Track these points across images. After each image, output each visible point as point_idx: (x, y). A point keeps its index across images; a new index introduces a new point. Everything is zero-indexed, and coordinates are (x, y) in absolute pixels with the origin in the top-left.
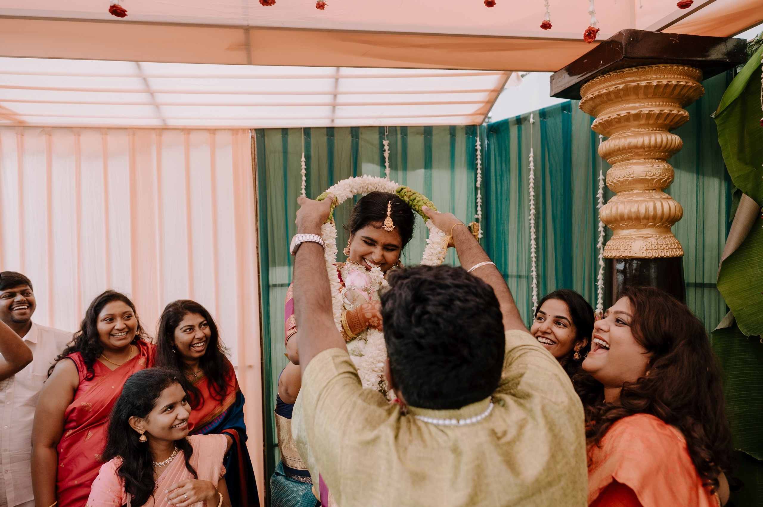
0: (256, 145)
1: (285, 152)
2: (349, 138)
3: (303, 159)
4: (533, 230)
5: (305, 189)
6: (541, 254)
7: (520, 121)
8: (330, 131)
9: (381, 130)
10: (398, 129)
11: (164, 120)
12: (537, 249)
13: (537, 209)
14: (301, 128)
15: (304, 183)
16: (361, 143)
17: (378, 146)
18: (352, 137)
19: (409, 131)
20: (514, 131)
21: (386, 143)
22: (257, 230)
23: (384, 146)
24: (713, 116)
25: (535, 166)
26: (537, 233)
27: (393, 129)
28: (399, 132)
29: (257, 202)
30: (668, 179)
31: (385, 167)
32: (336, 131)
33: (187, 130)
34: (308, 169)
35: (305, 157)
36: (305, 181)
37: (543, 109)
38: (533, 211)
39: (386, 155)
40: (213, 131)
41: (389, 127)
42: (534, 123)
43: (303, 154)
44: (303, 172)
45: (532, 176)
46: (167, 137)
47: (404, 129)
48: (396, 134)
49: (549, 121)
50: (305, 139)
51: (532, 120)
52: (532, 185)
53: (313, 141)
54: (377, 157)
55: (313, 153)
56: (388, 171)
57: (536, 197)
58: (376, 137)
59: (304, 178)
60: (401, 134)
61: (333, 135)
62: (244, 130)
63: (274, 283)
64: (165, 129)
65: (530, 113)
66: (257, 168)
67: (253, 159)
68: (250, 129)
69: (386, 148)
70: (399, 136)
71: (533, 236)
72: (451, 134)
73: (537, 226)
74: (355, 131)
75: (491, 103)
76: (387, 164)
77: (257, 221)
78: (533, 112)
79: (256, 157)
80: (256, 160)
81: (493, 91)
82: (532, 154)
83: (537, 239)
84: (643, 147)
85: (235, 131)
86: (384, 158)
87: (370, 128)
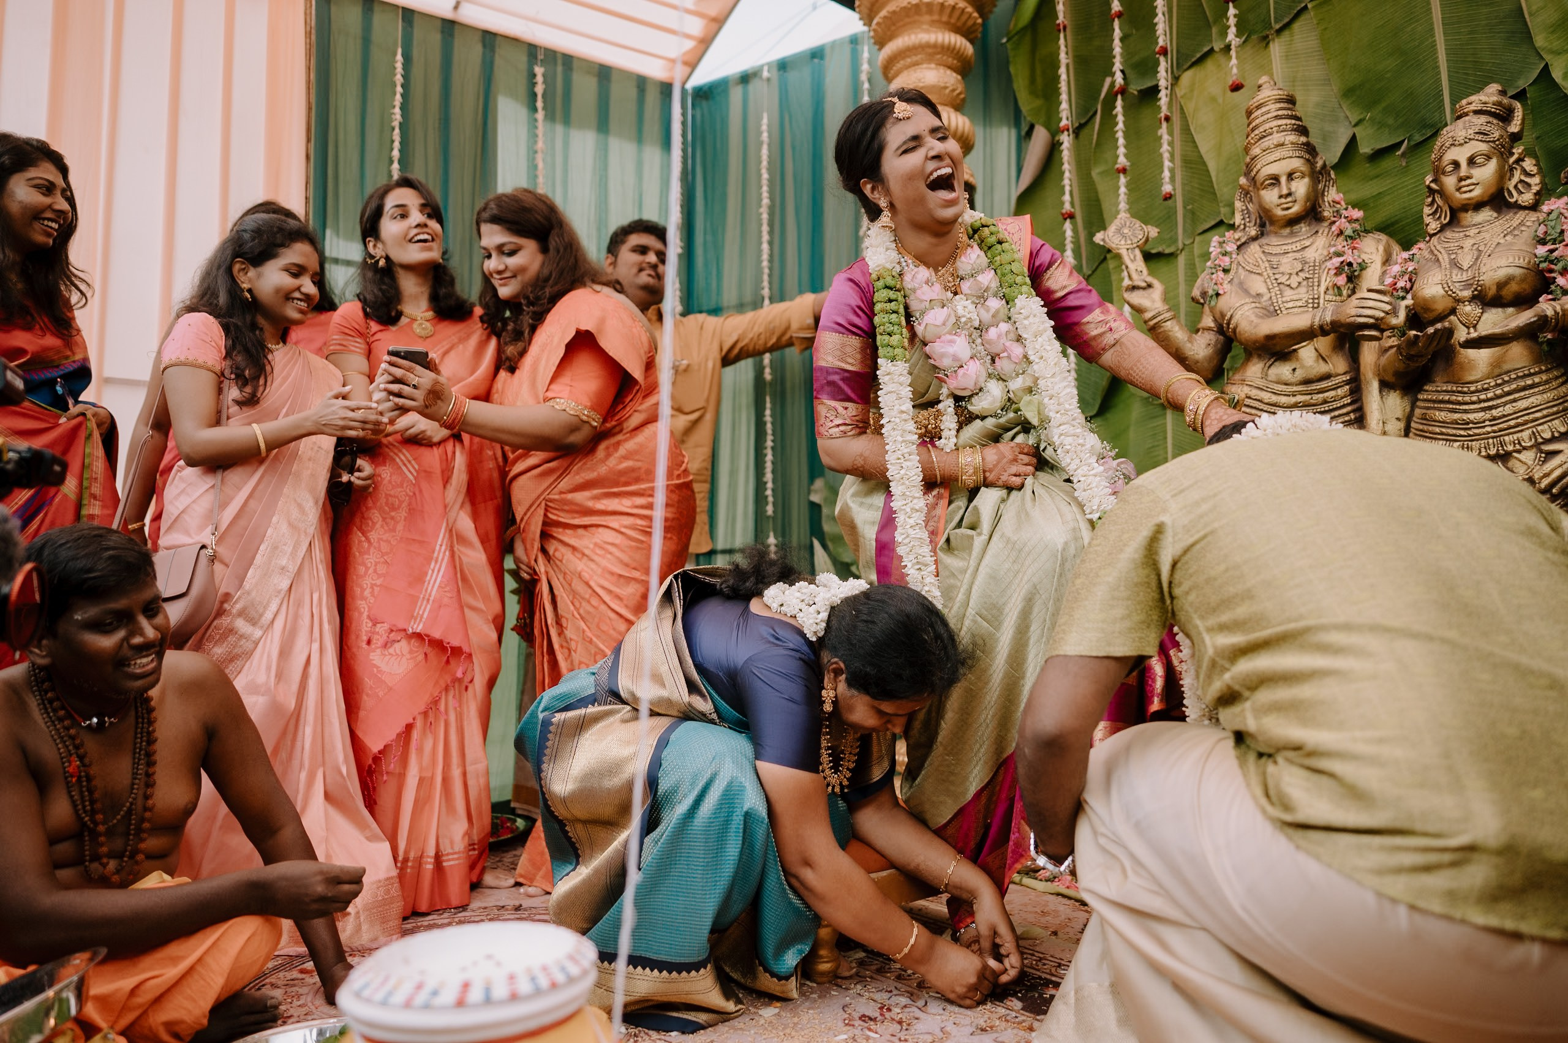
0: (314, 12)
1: (366, 41)
2: (478, 49)
3: (399, 57)
4: (765, 228)
5: (401, 109)
6: (776, 264)
7: (745, 79)
8: (449, 27)
9: (532, 50)
10: (559, 56)
12: (771, 256)
13: (772, 198)
14: (397, 7)
15: (398, 97)
16: (498, 61)
17: (525, 74)
18: (484, 46)
19: (575, 64)
20: (736, 94)
21: (539, 70)
22: (308, 157)
23: (534, 76)
24: (1004, 40)
25: (770, 137)
26: (771, 233)
27: (552, 56)
28: (560, 62)
29: (310, 109)
30: (960, 94)
31: (535, 110)
32: (457, 30)
34: (406, 76)
35: (403, 55)
36: (402, 95)
37: (784, 59)
38: (766, 201)
39: (539, 89)
41: (546, 49)
42: (768, 80)
43: (400, 51)
44: (399, 79)
45: (765, 151)
47: (568, 60)
48: (555, 64)
49: (792, 76)
50: (404, 29)
51: (765, 74)
52: (765, 163)
53: (418, 33)
54: (522, 89)
55: (415, 53)
56: (540, 115)
57: (771, 182)
58: (523, 59)
59: (399, 89)
60: (564, 64)
61: (451, 35)
63: (334, 255)
65: (762, 66)
66: (314, 50)
67: (308, 34)
69: (539, 79)
70: (560, 69)
71: (766, 237)
72: (638, 87)
73: (771, 224)
74: (489, 38)
75: (705, 43)
76: (540, 104)
77: (308, 140)
78: (769, 64)
79: (313, 31)
80: (313, 37)
81: (714, 20)
82: (765, 121)
83: (771, 243)
84: (935, 46)
86: (535, 95)
87: (515, 41)
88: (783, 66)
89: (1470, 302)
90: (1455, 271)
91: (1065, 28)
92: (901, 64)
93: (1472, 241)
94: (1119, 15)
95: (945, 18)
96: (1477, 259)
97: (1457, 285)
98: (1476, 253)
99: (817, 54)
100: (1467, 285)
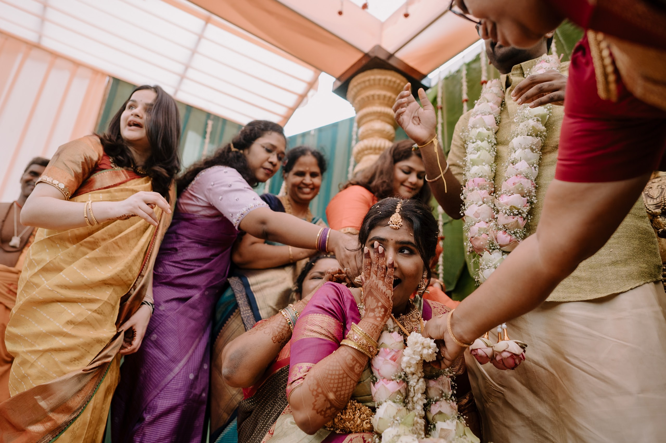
0: (109, 88)
2: (183, 111)
7: (304, 135)
9: (209, 115)
10: (221, 118)
11: (40, 37)
16: (192, 117)
17: (203, 123)
18: (187, 110)
19: (228, 123)
21: (210, 122)
23: (208, 124)
27: (217, 118)
31: (205, 138)
33: (55, 55)
37: (321, 127)
39: (209, 130)
40: (77, 64)
41: (215, 115)
42: (314, 135)
46: (35, 52)
47: (225, 121)
48: (219, 122)
49: (324, 134)
51: (312, 133)
54: (201, 129)
56: (207, 140)
58: (203, 118)
60: (222, 122)
62: (104, 74)
64: (37, 46)
65: (311, 130)
67: (105, 95)
68: (110, 76)
69: (210, 126)
70: (220, 124)
74: (189, 108)
76: (208, 136)
78: (314, 129)
81: (290, 108)
84: (380, 113)
85: (96, 72)
86: (206, 132)
87: (201, 110)
88: (320, 130)
89: (660, 216)
90: (649, 199)
91: (441, 108)
92: (364, 120)
93: (657, 184)
94: (466, 101)
95: (386, 102)
96: (662, 193)
97: (651, 206)
98: (660, 190)
99: (335, 125)
100: (657, 206)
